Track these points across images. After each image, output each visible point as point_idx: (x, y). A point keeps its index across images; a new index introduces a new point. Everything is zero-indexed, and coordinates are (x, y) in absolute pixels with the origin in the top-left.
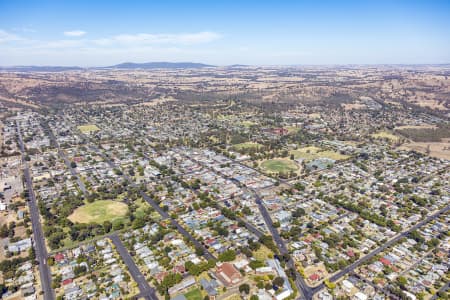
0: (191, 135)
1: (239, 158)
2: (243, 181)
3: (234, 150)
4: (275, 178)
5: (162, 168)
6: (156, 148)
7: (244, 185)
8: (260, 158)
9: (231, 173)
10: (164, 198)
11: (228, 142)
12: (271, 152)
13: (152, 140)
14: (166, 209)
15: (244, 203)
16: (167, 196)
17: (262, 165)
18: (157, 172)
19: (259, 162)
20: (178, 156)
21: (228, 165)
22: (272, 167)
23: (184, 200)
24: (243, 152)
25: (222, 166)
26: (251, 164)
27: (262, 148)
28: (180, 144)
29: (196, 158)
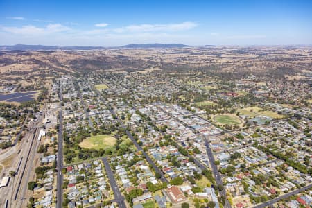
0: (166, 95)
1: (198, 112)
2: (197, 129)
3: (195, 106)
4: (222, 129)
5: (143, 116)
6: (142, 102)
7: (198, 132)
8: (213, 113)
9: (190, 123)
10: (140, 136)
11: (192, 100)
12: (223, 109)
13: (140, 96)
14: (141, 144)
15: (196, 145)
16: (143, 135)
17: (214, 118)
18: (139, 119)
19: (212, 116)
20: (155, 109)
21: (189, 117)
22: (221, 120)
23: (154, 139)
24: (201, 108)
25: (185, 117)
26: (206, 117)
27: (216, 106)
28: (158, 100)
29: (167, 111)
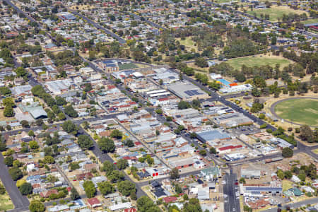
0: (143, 36)
2: (212, 143)
3: (224, 71)
4: (291, 140)
5: (56, 105)
6: (59, 60)
7: (213, 151)
8: (275, 91)
9: (194, 122)
10: (31, 167)
11: (217, 51)
12: (307, 78)
13: (59, 41)
14: (28, 190)
15: (196, 190)
16: (40, 165)
17: (273, 109)
18: (39, 112)
19: (269, 101)
20: (96, 79)
21: (196, 104)
22: (293, 114)
23: (72, 175)
24: (240, 78)
25: (182, 106)
26: (247, 104)
27: (288, 70)
28: (111, 53)
29: (133, 86)
